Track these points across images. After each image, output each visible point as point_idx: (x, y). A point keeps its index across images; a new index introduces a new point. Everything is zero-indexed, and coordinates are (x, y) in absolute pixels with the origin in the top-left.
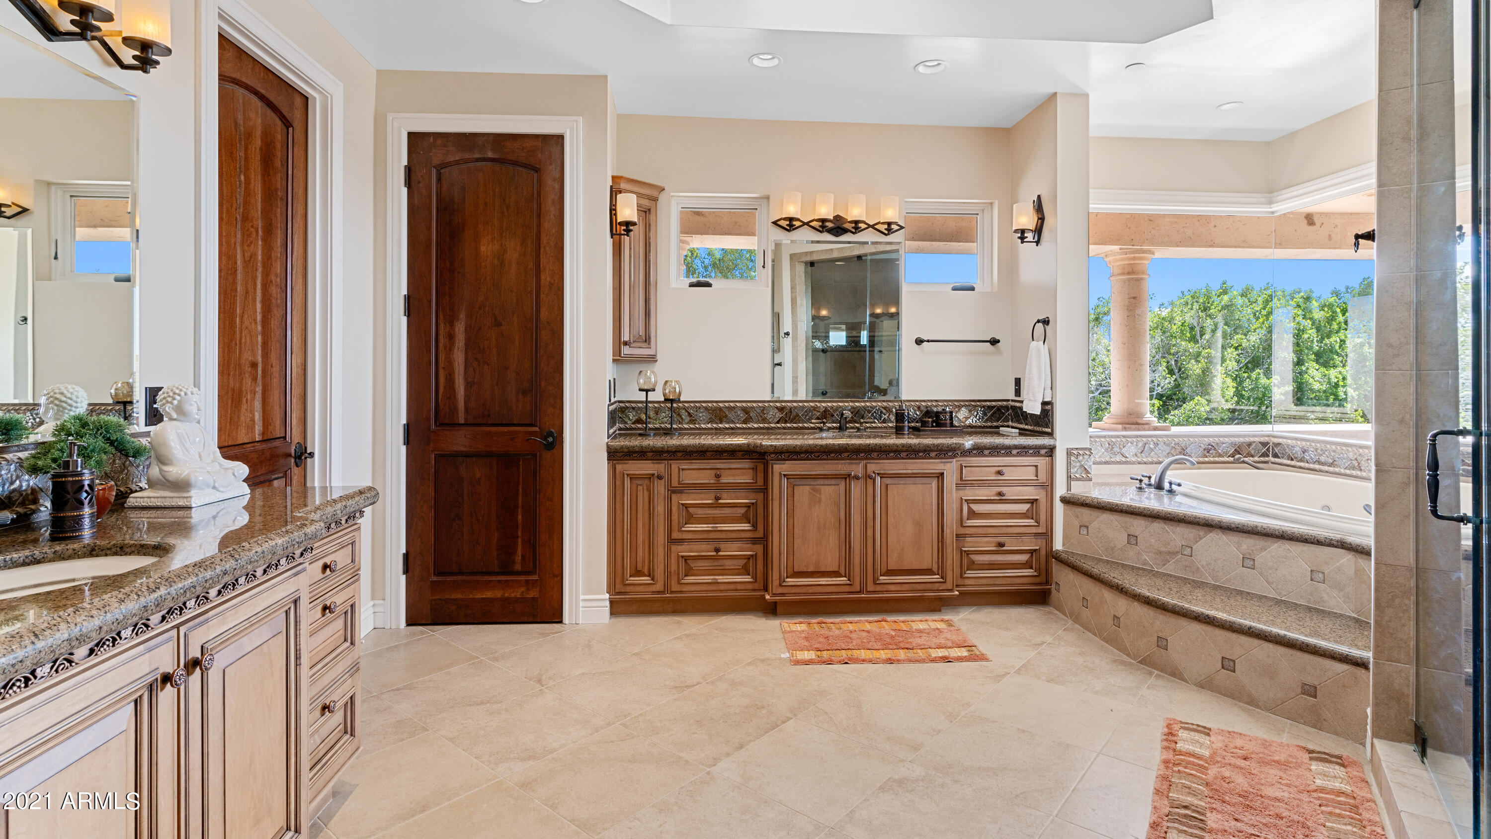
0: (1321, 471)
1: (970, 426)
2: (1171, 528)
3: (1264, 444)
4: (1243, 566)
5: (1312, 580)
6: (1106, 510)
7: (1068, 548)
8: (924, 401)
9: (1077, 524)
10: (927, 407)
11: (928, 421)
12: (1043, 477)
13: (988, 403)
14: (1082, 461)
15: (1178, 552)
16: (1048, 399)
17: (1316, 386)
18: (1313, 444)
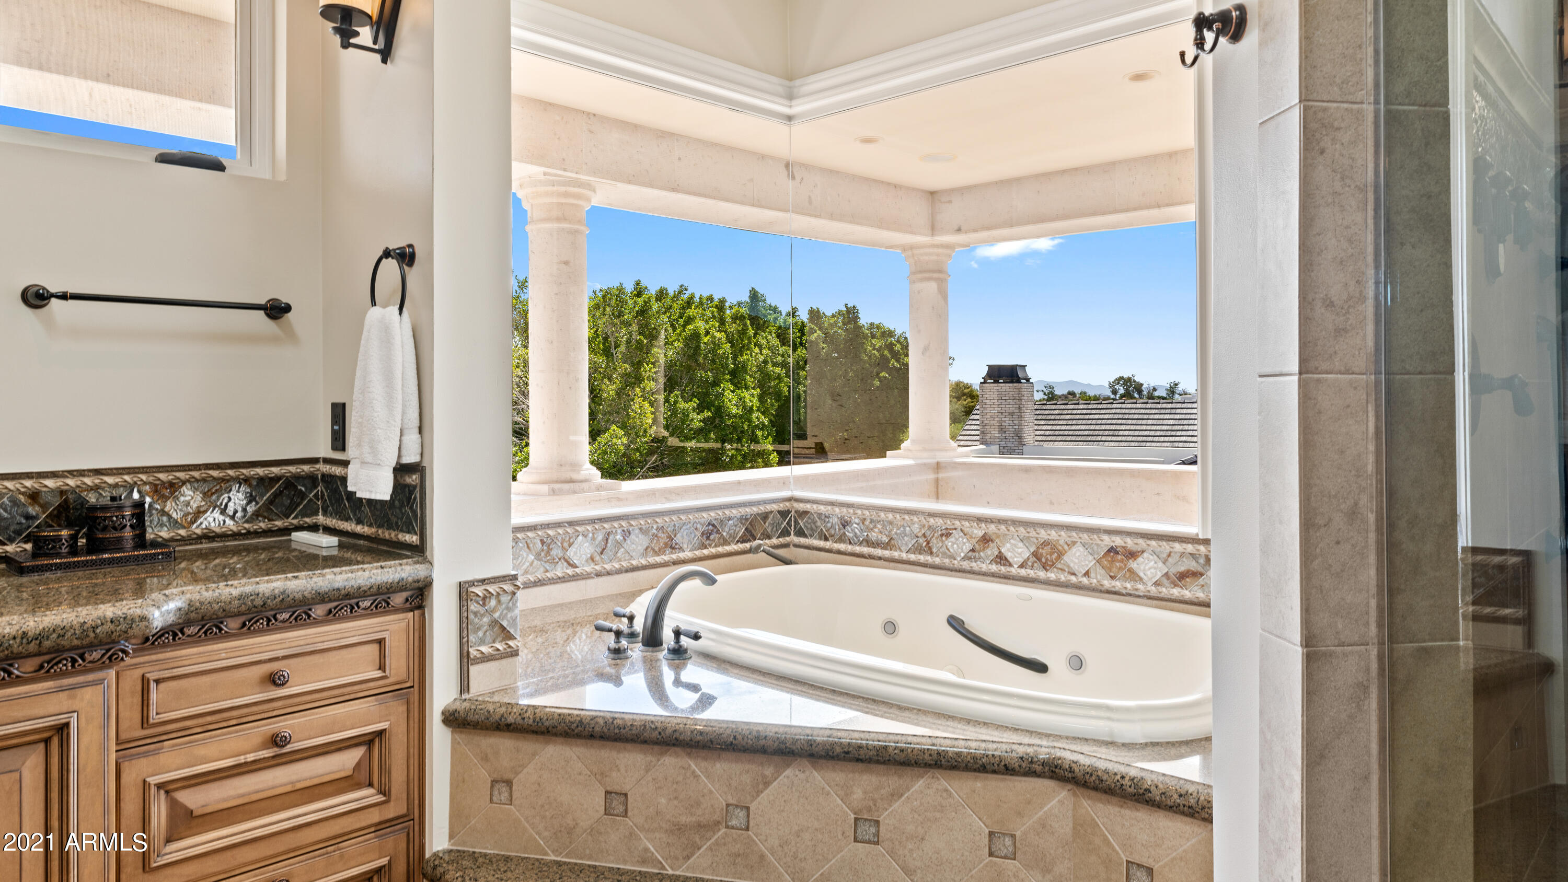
0: (871, 557)
1: (209, 536)
2: (704, 764)
3: (784, 514)
4: (856, 840)
5: (991, 854)
6: (556, 735)
7: (464, 843)
8: (54, 475)
9: (483, 776)
10: (62, 493)
11: (58, 539)
12: (398, 666)
13: (260, 471)
14: (494, 610)
15: (719, 823)
16: (410, 458)
17: (734, 411)
18: (859, 512)
